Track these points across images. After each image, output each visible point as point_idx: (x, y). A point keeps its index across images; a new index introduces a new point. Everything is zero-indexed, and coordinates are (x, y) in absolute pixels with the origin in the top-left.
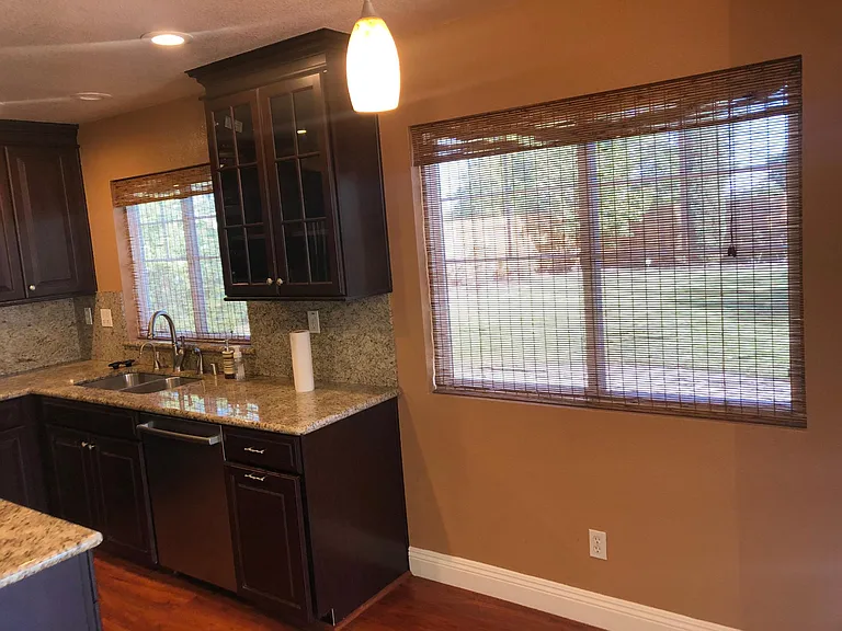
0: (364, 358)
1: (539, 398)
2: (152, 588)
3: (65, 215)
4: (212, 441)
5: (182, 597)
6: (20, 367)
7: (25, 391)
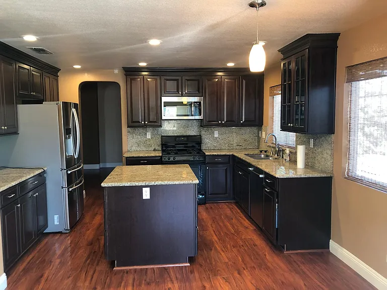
0: (323, 159)
1: (380, 187)
2: (247, 223)
3: (255, 99)
4: (261, 176)
5: (252, 228)
6: (238, 147)
7: (231, 153)
